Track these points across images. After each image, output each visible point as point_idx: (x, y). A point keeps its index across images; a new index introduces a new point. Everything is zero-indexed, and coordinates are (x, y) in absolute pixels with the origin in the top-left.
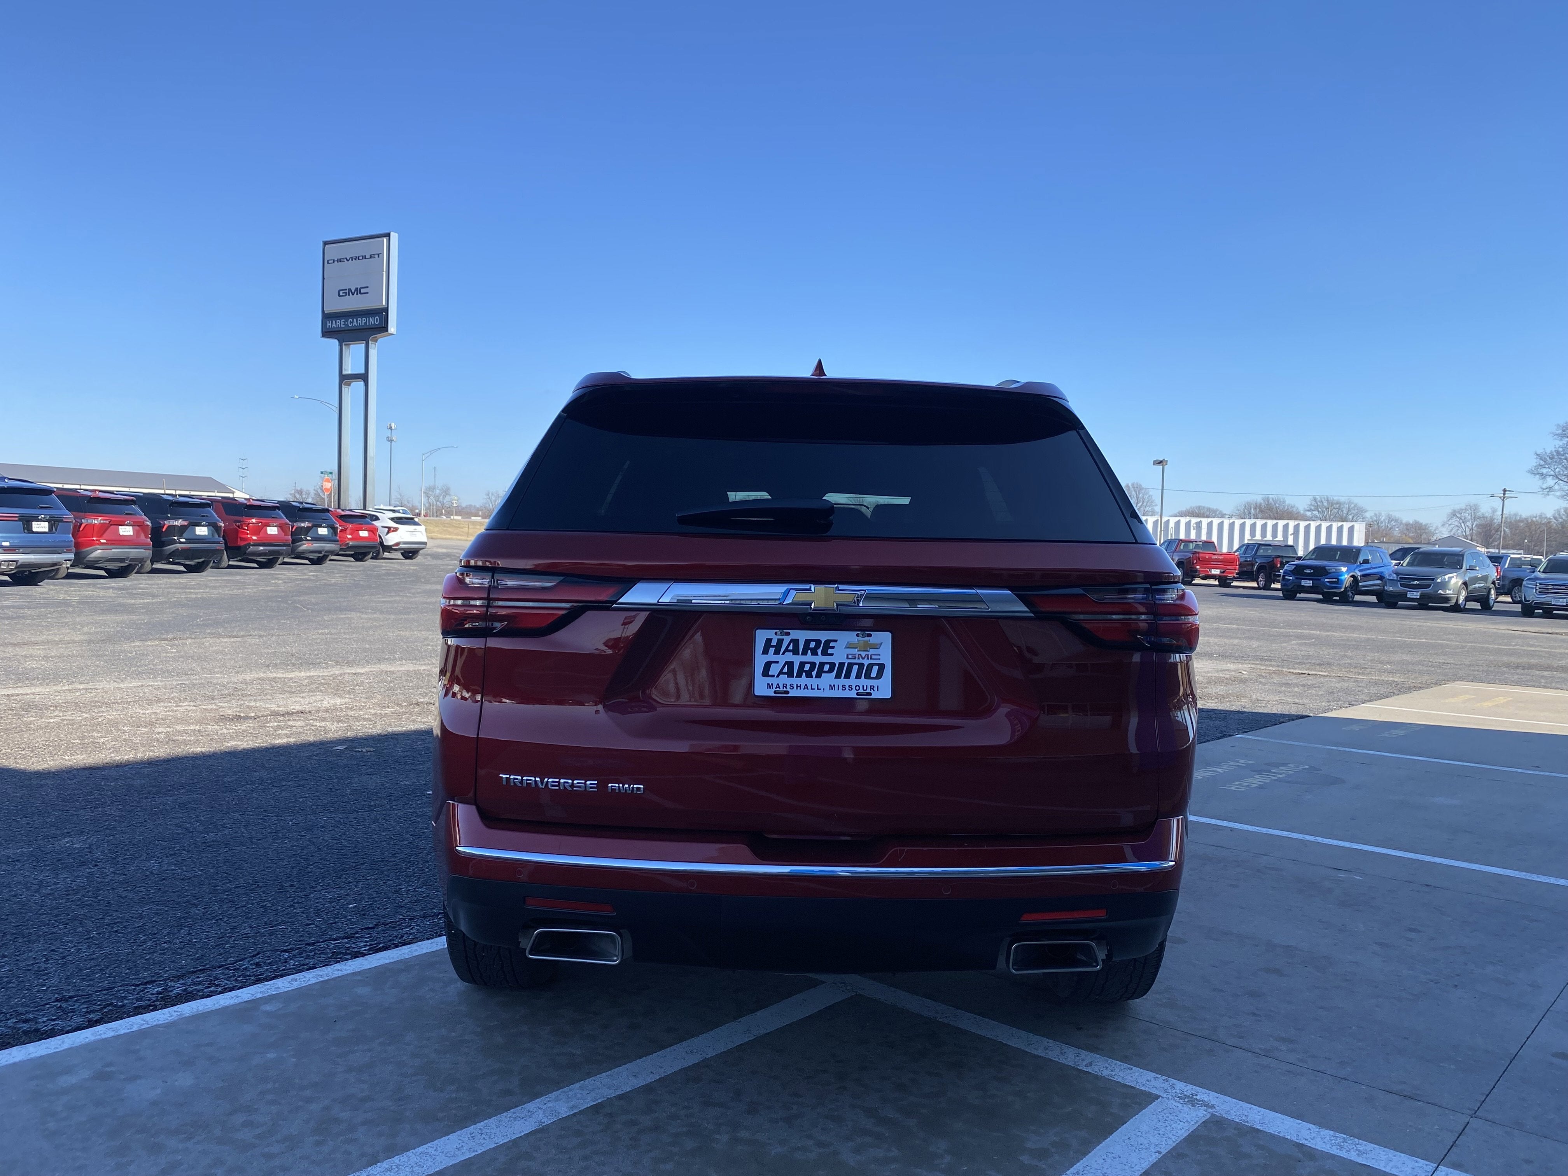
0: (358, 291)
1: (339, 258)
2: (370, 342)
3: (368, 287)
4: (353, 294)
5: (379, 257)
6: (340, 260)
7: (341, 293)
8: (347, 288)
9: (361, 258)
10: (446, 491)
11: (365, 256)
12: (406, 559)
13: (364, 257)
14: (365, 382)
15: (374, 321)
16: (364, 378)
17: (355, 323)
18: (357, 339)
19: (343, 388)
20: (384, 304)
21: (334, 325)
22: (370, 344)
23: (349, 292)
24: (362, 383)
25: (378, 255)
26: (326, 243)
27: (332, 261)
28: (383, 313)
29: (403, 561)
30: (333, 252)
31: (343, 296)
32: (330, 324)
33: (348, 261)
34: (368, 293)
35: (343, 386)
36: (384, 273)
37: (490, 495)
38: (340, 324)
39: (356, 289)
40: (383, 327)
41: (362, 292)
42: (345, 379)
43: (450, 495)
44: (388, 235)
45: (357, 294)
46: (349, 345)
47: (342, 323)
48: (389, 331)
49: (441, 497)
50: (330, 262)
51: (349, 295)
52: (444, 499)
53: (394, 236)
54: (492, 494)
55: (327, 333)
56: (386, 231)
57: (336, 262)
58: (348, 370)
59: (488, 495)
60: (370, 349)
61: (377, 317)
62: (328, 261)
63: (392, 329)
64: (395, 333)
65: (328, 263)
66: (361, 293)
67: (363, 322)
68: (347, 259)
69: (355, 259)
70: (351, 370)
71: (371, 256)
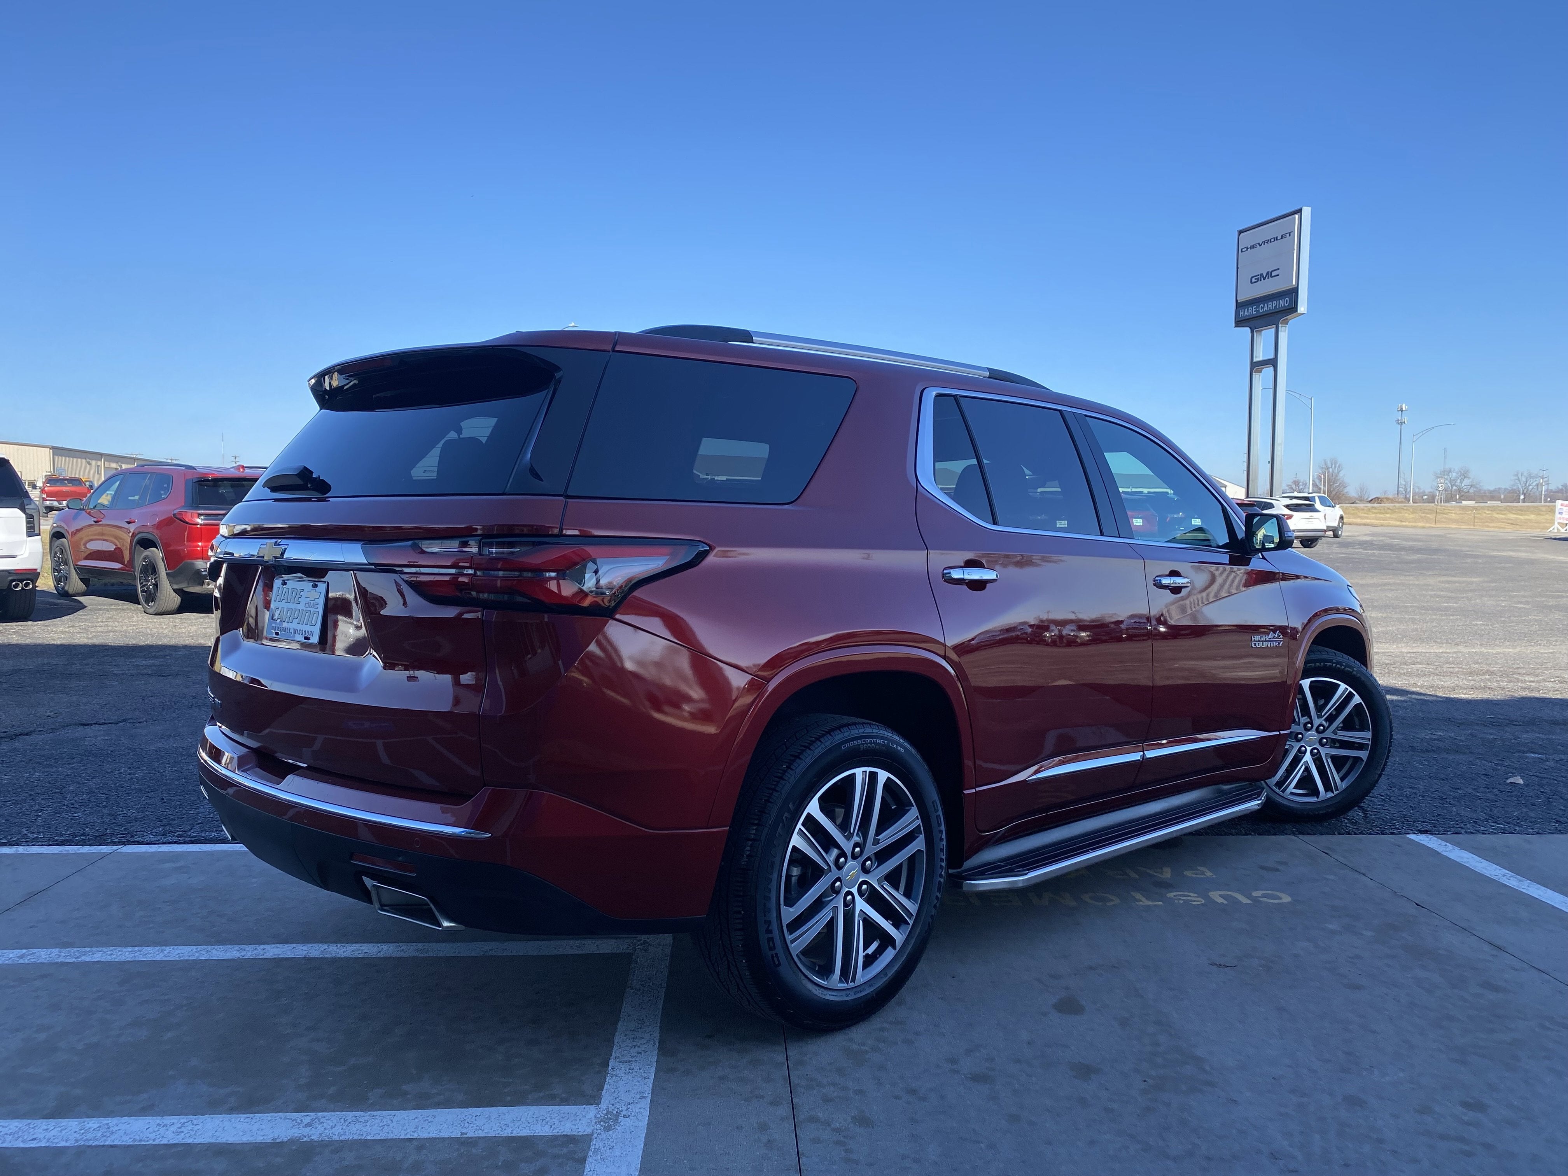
0: (1269, 275)
1: (1252, 244)
2: (1280, 325)
3: (1278, 269)
4: (1264, 279)
5: (1290, 235)
6: (1253, 247)
7: (1253, 280)
8: (1259, 274)
9: (1272, 240)
10: (1464, 475)
11: (1277, 237)
12: (1305, 547)
13: (1276, 239)
14: (1274, 366)
15: (1283, 303)
16: (1273, 362)
17: (1266, 308)
18: (1268, 325)
19: (1254, 376)
20: (1294, 283)
21: (1246, 313)
22: (1280, 328)
23: (1260, 278)
24: (1272, 368)
25: (1290, 233)
26: (1240, 232)
27: (1245, 249)
28: (1293, 293)
29: (1303, 549)
30: (1248, 239)
31: (1255, 282)
32: (1243, 313)
33: (1260, 245)
34: (1278, 275)
35: (1254, 374)
36: (1295, 251)
37: (1520, 475)
38: (1251, 311)
39: (1268, 273)
40: (1293, 308)
41: (1273, 275)
42: (1256, 366)
43: (1469, 478)
44: (1299, 211)
45: (1268, 278)
46: (1261, 331)
47: (1254, 310)
48: (1299, 312)
49: (1459, 481)
50: (1243, 250)
51: (1261, 280)
52: (1461, 483)
53: (1307, 211)
54: (1522, 474)
55: (1239, 323)
56: (1298, 208)
57: (1249, 249)
58: (1259, 357)
59: (1517, 475)
60: (1280, 333)
61: (1287, 299)
62: (1242, 250)
63: (1302, 308)
64: (1306, 312)
65: (1242, 252)
66: (1272, 277)
67: (1274, 305)
68: (1259, 244)
69: (1267, 243)
70: (1263, 357)
71: (1282, 236)
